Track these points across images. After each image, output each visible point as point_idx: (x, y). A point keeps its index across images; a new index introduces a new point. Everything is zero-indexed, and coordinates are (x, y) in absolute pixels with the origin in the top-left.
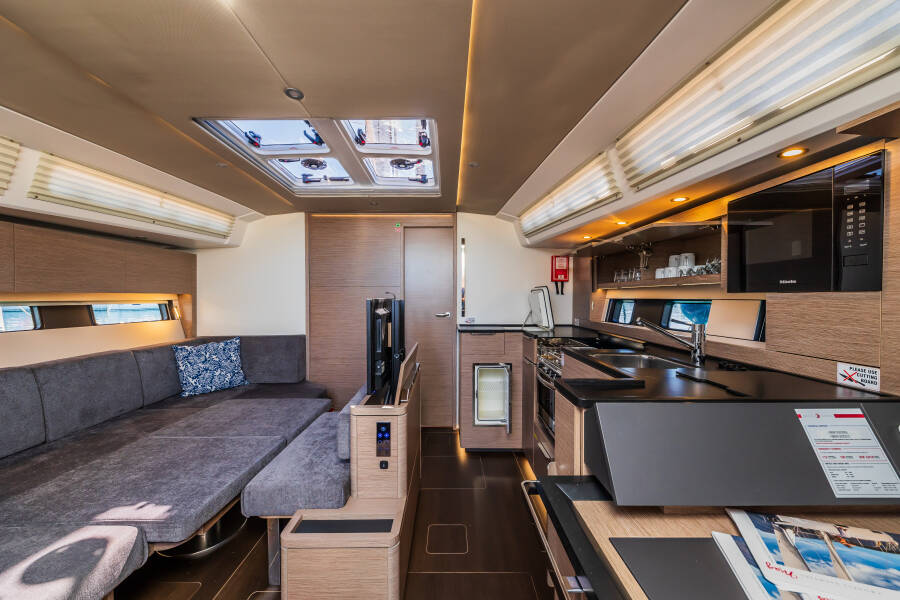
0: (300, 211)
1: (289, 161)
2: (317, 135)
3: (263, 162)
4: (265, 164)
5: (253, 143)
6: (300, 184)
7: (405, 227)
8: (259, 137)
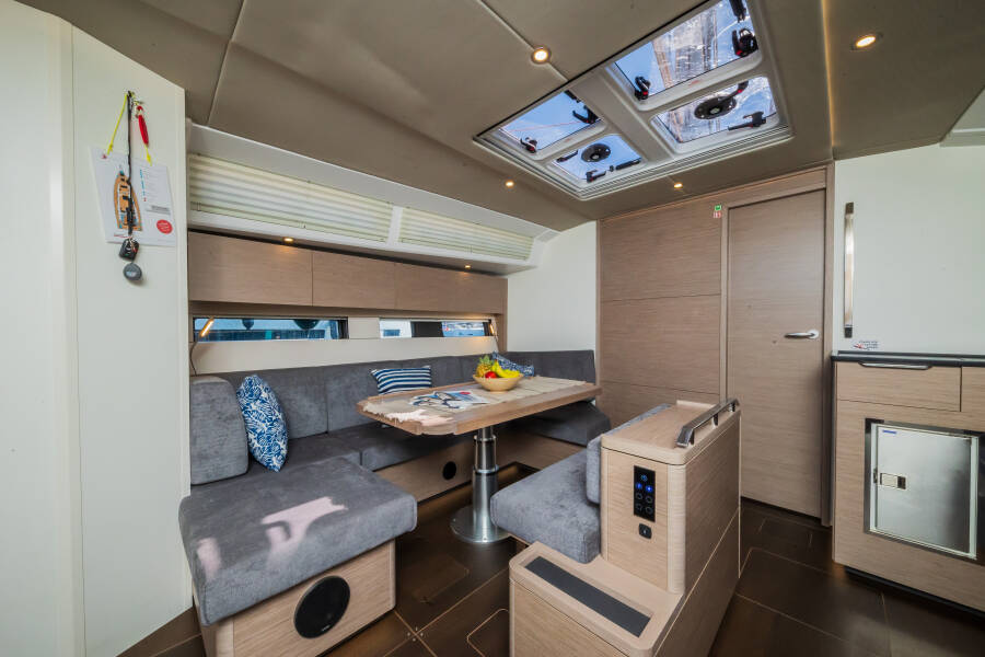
0: (590, 219)
1: (566, 159)
2: (589, 111)
3: (542, 168)
4: (546, 171)
5: (530, 149)
6: (584, 185)
7: (730, 209)
8: (534, 142)
